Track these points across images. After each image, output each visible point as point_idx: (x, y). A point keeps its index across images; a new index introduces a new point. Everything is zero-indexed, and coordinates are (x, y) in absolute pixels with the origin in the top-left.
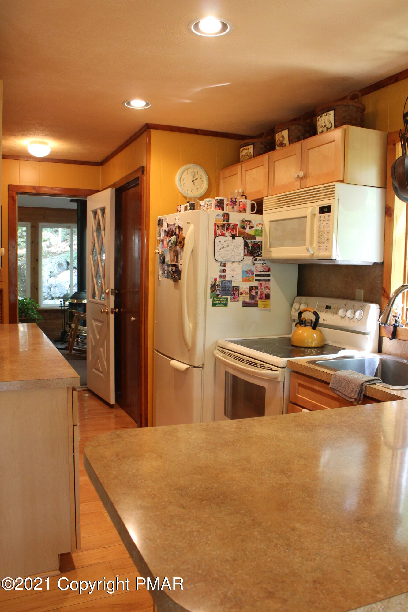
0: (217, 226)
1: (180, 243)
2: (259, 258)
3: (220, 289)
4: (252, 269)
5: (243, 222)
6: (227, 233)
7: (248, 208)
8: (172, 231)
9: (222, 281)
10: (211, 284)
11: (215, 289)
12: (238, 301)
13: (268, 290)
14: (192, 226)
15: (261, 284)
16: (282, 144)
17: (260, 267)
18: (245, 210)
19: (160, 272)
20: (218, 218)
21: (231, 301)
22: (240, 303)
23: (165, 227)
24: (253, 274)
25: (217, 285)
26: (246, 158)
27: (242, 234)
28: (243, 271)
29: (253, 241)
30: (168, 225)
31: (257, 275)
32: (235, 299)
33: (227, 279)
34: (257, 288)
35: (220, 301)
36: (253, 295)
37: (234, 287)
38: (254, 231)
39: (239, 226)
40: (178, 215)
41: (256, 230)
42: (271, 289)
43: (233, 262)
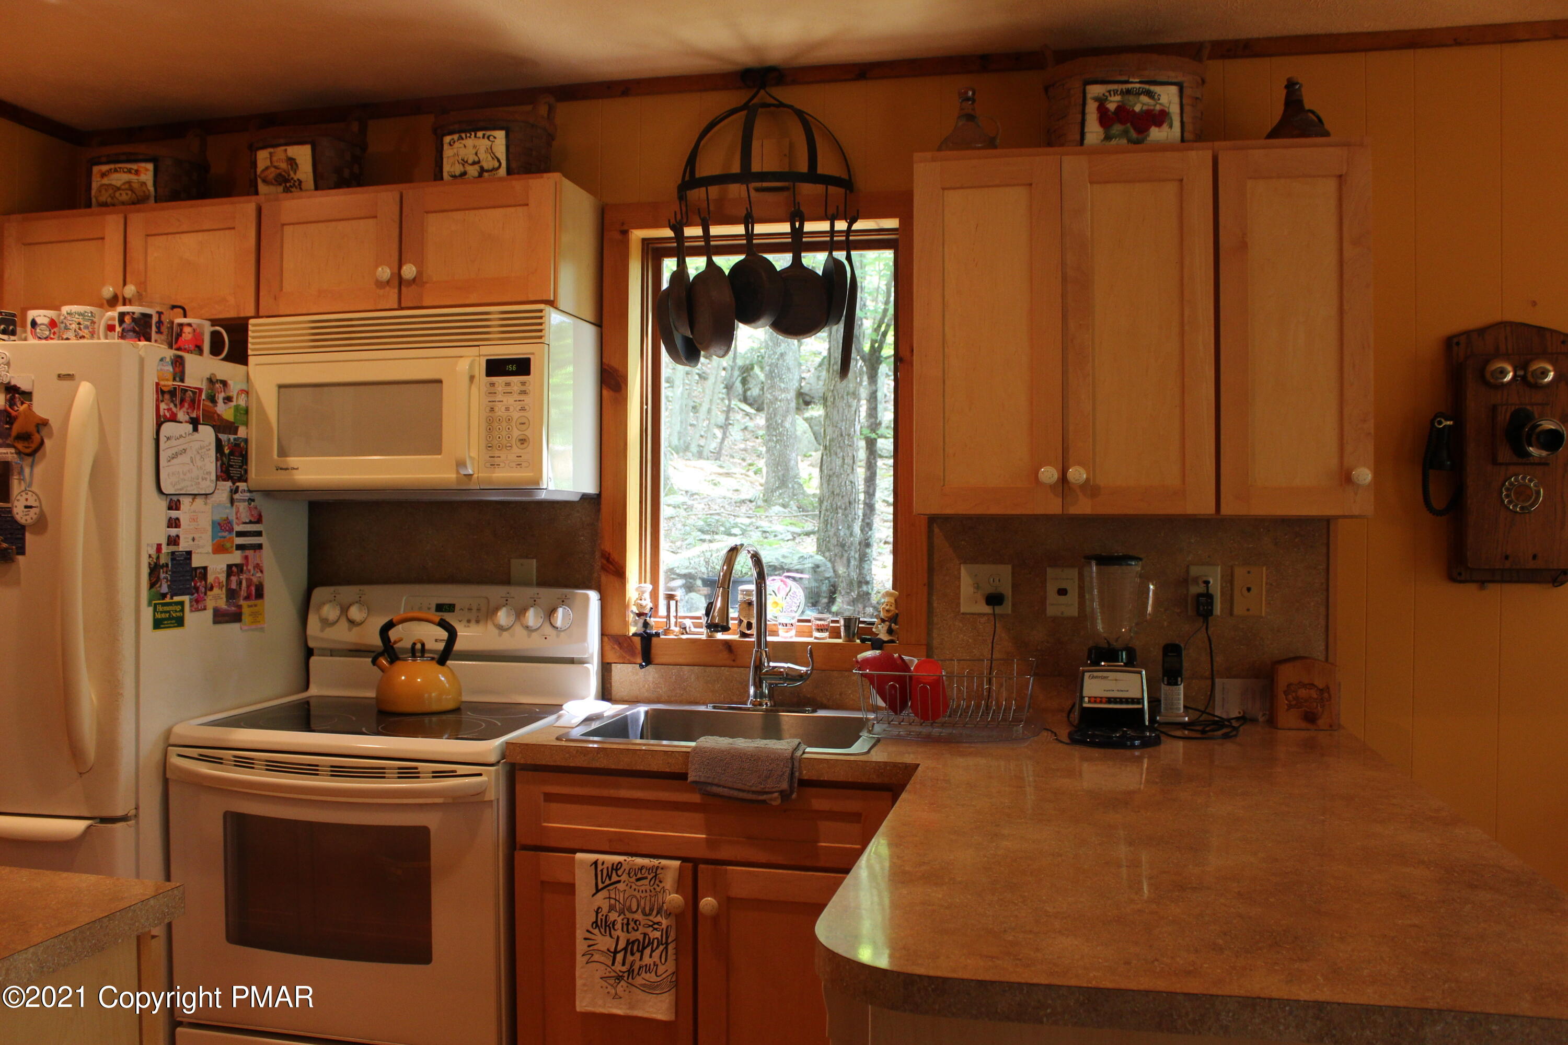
0: (160, 392)
1: (24, 437)
2: (242, 486)
3: (169, 578)
4: (230, 518)
6: (182, 415)
9: (173, 553)
10: (150, 564)
11: (159, 579)
12: (205, 609)
13: (259, 574)
14: (86, 388)
15: (246, 558)
16: (285, 181)
17: (244, 511)
18: (200, 350)
20: (163, 368)
21: (191, 611)
22: (208, 614)
25: (163, 567)
26: (130, 196)
27: (211, 419)
29: (232, 437)
31: (240, 534)
32: (197, 603)
33: (183, 546)
34: (239, 569)
35: (169, 612)
36: (234, 590)
37: (196, 568)
38: (232, 410)
42: (265, 569)
43: (195, 495)
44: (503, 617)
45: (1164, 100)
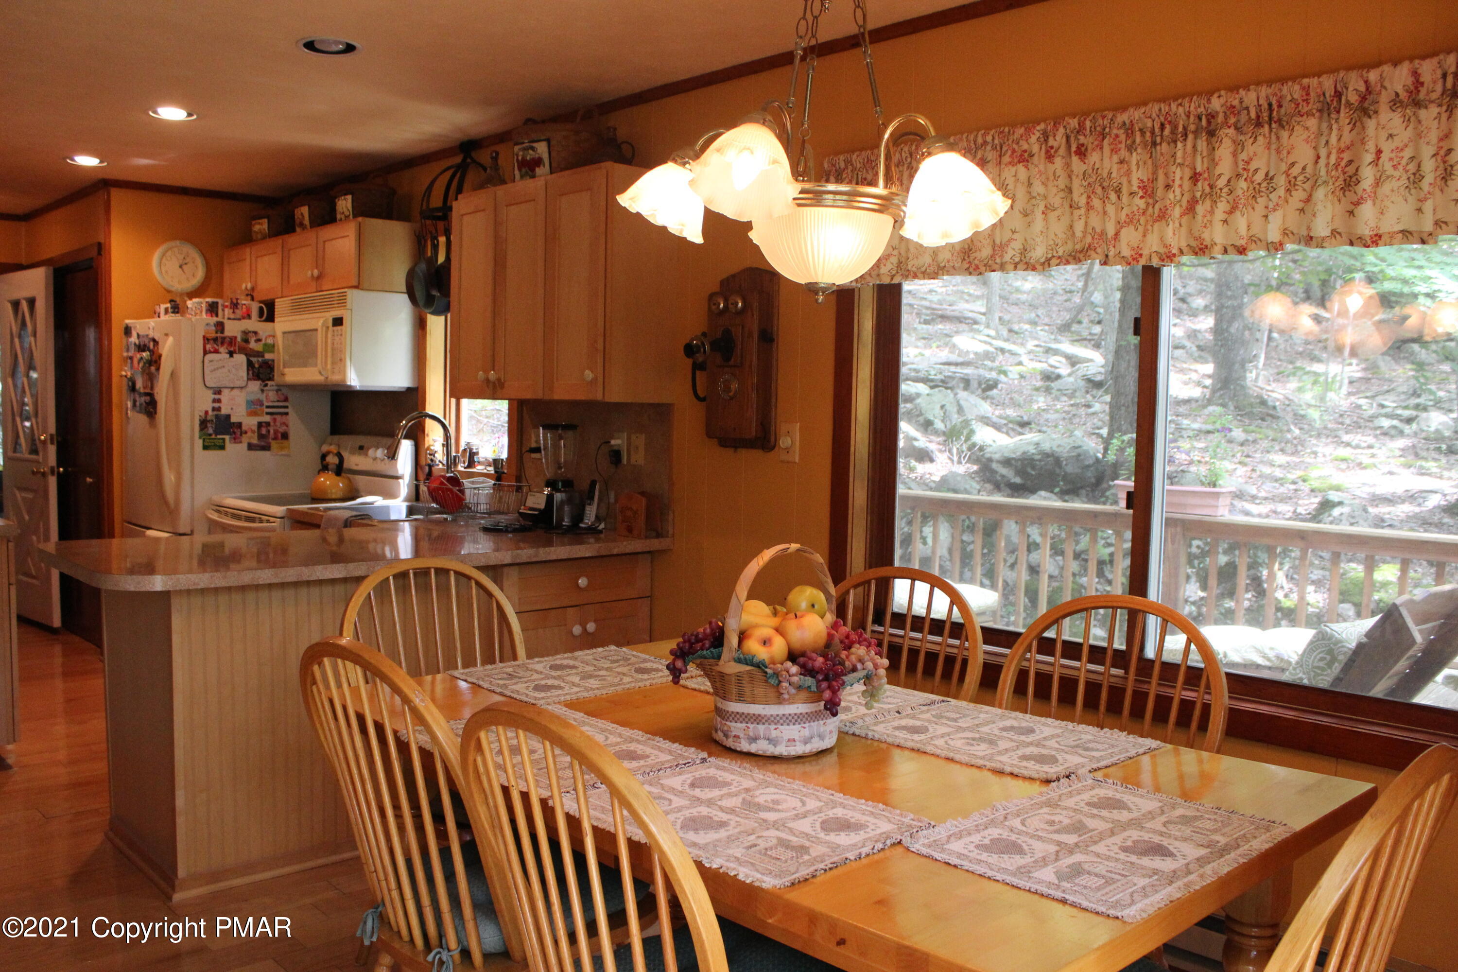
0: (206, 339)
1: (156, 362)
2: (270, 383)
3: (214, 427)
4: (261, 399)
5: (245, 333)
6: (222, 350)
7: (255, 313)
8: (145, 345)
9: (217, 415)
10: (200, 420)
11: (206, 427)
12: (241, 443)
13: (285, 428)
14: (171, 339)
15: (275, 420)
16: (302, 225)
17: (272, 395)
18: (249, 316)
19: (129, 404)
20: (209, 328)
21: (230, 443)
22: (244, 446)
23: (134, 339)
24: (262, 404)
25: (209, 421)
26: (259, 236)
27: (243, 350)
28: (248, 402)
29: (260, 359)
30: (138, 336)
31: (268, 407)
32: (236, 440)
33: (224, 411)
34: (268, 424)
35: (214, 442)
36: (264, 435)
37: (234, 423)
38: (262, 346)
39: (239, 339)
40: (152, 322)
41: (265, 345)
42: (291, 425)
43: (233, 388)
44: (371, 452)
45: (539, 151)
